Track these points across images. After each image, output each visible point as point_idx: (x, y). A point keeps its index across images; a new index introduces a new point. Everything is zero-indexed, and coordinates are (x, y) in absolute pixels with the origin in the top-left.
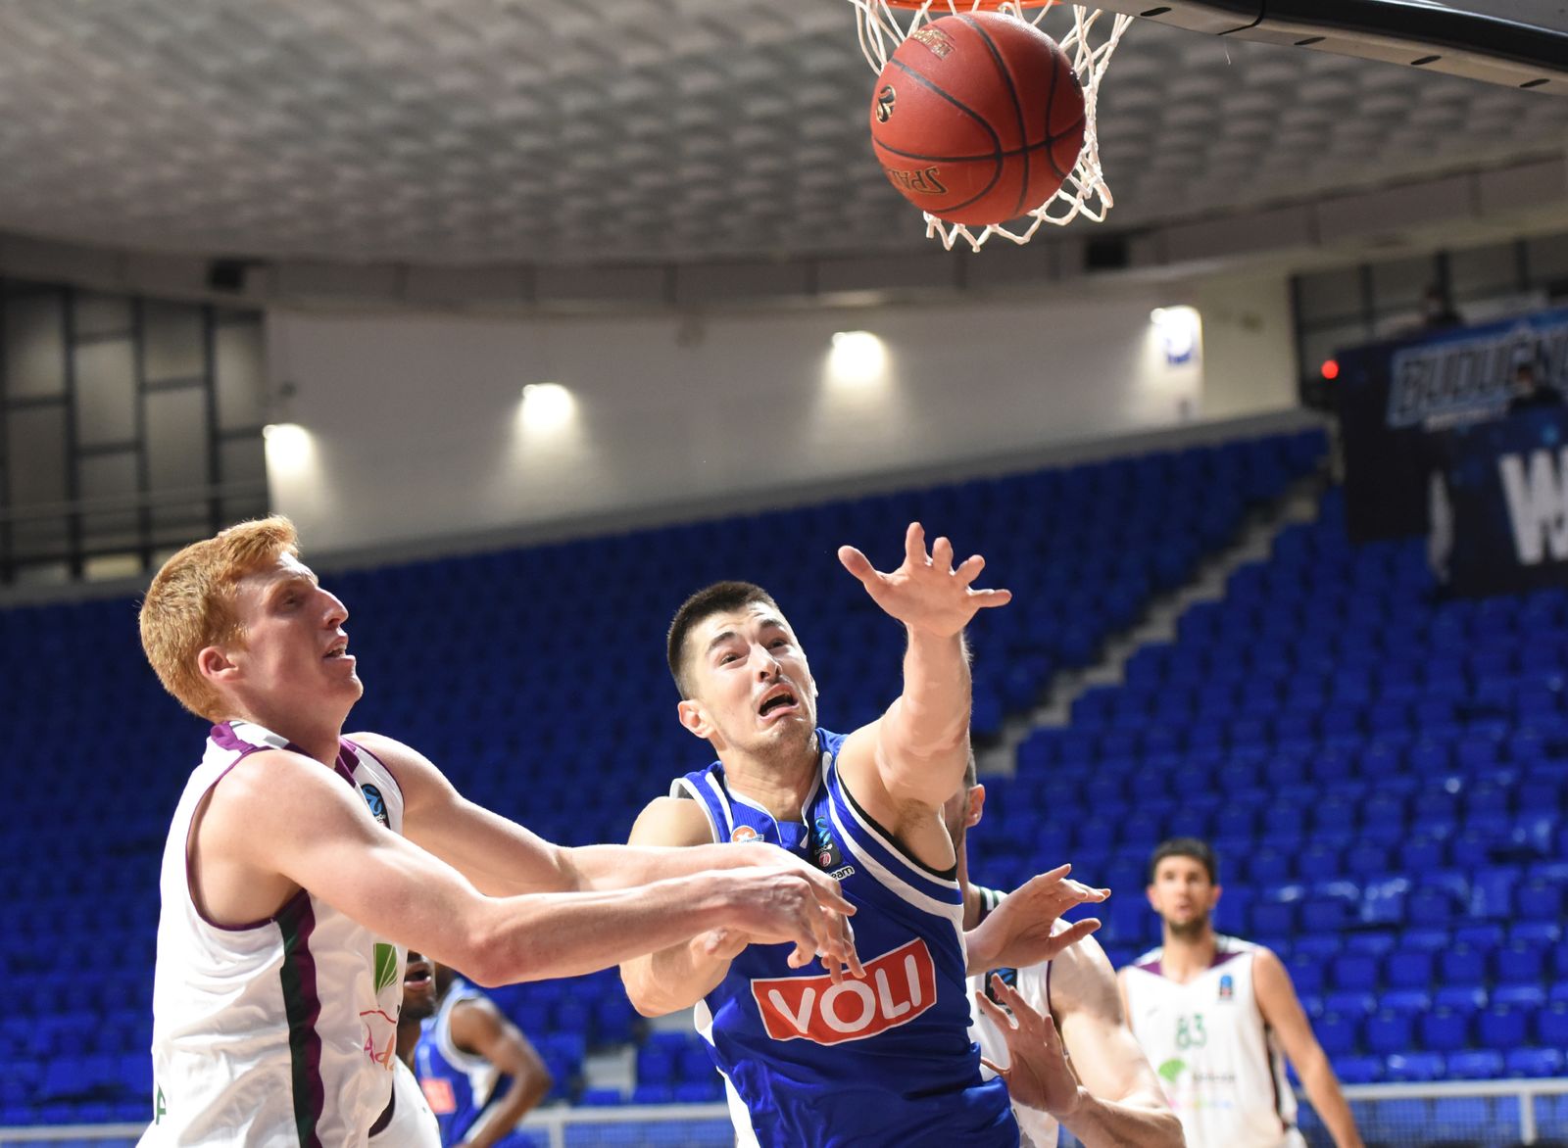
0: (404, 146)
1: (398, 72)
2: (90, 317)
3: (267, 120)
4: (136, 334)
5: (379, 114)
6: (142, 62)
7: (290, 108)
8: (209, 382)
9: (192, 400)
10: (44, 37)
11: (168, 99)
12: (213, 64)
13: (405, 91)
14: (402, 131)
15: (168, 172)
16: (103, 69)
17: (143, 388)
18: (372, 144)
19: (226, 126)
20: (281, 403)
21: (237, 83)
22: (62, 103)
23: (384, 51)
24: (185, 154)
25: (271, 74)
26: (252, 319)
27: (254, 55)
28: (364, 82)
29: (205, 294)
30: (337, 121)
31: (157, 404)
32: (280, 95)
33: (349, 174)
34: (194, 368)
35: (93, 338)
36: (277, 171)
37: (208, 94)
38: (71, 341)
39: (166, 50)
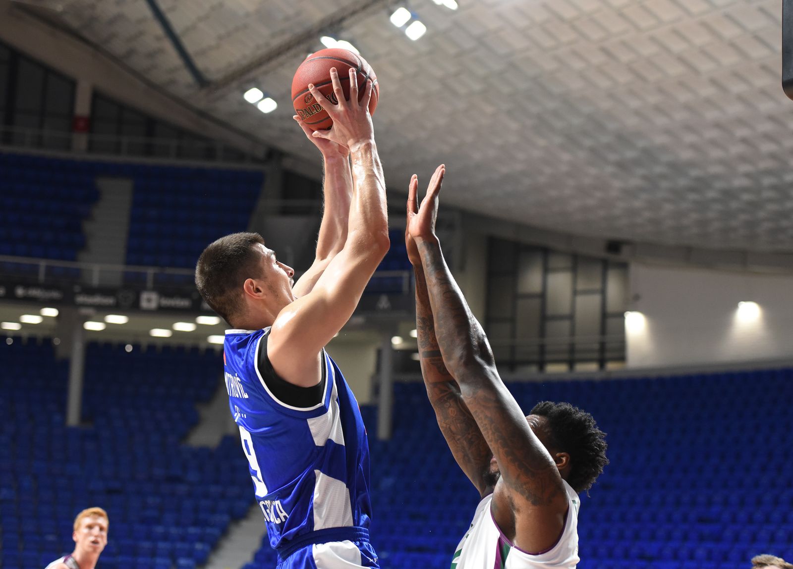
0: (692, 196)
1: (692, 164)
2: (555, 261)
3: (635, 182)
4: (574, 269)
5: (682, 182)
6: (582, 155)
7: (645, 178)
8: (603, 292)
9: (596, 299)
10: (542, 142)
11: (593, 171)
12: (612, 157)
13: (694, 173)
14: (692, 190)
15: (591, 202)
16: (566, 157)
17: (575, 293)
18: (678, 194)
19: (617, 184)
20: (633, 302)
21: (623, 166)
22: (548, 170)
23: (686, 155)
24: (599, 194)
25: (637, 162)
26: (623, 266)
27: (630, 154)
28: (677, 168)
29: (603, 254)
30: (664, 184)
31: (580, 300)
32: (641, 171)
33: (668, 207)
34: (597, 285)
35: (556, 270)
36: (637, 204)
37: (609, 169)
38: (546, 270)
39: (593, 150)
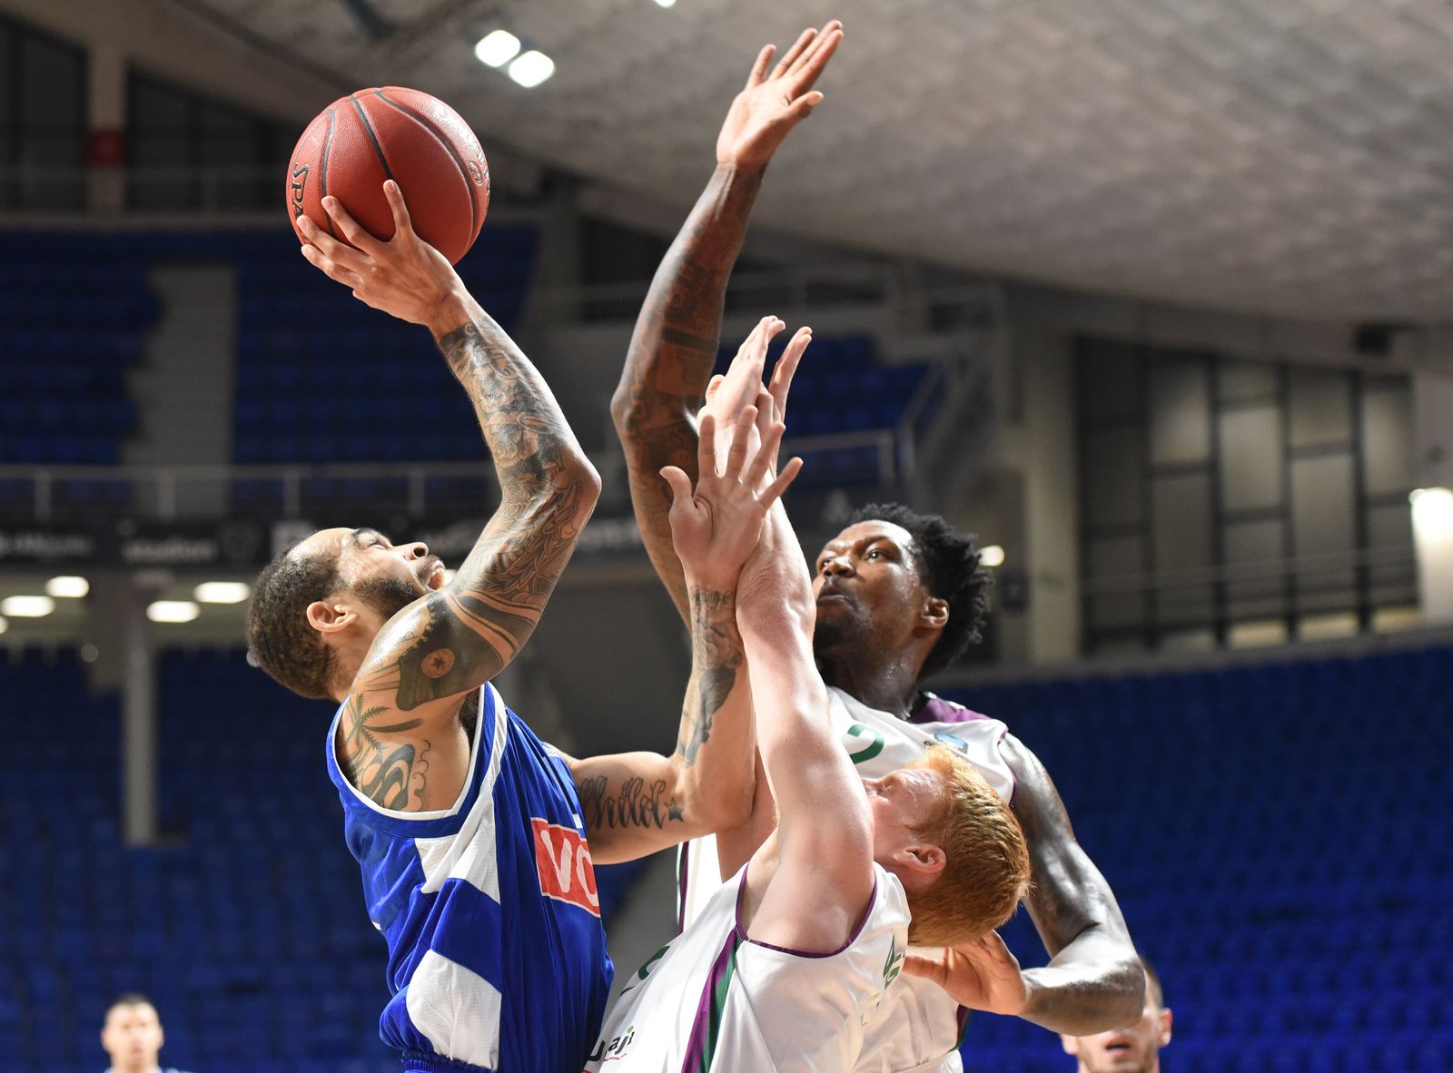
2: (1237, 383)
3: (1410, 182)
4: (1282, 399)
6: (1281, 127)
7: (1434, 169)
8: (1355, 448)
9: (1340, 466)
10: (1182, 104)
11: (1309, 163)
12: (1356, 126)
15: (1309, 236)
16: (1243, 134)
17: (1288, 454)
19: (1369, 190)
20: (1430, 467)
21: (1381, 146)
22: (1203, 170)
24: (1327, 218)
25: (1413, 134)
26: (1399, 383)
27: (1395, 116)
29: (1348, 357)
31: (1303, 470)
32: (1423, 155)
34: (1340, 433)
35: (1239, 404)
36: (1421, 233)
37: (1348, 156)
38: (1217, 407)
39: (1306, 114)
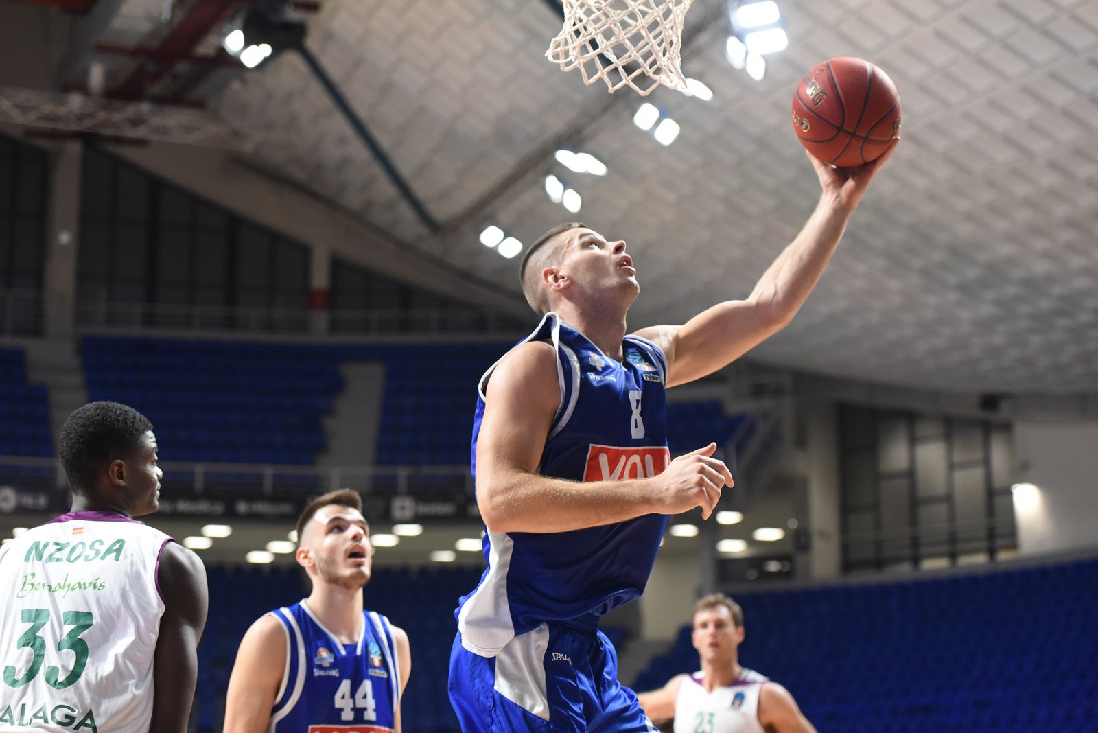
0: (1062, 322)
1: (1050, 279)
2: (923, 429)
3: (986, 310)
4: (948, 437)
5: (1045, 305)
6: (914, 280)
7: (997, 303)
8: (986, 463)
9: (977, 474)
10: (861, 268)
11: (932, 300)
12: (952, 279)
13: (1057, 290)
14: (1059, 313)
15: (939, 343)
16: (895, 284)
17: (952, 467)
18: (1042, 321)
19: (965, 315)
20: (1022, 473)
21: (967, 290)
22: (877, 305)
23: (1041, 267)
24: (947, 331)
25: (982, 284)
26: (1007, 427)
27: (972, 273)
28: (1033, 285)
29: (977, 413)
30: (1024, 309)
31: (960, 477)
32: (990, 295)
33: (1036, 341)
34: (978, 455)
35: (925, 440)
36: (998, 339)
37: (952, 297)
38: (913, 441)
39: (926, 273)
